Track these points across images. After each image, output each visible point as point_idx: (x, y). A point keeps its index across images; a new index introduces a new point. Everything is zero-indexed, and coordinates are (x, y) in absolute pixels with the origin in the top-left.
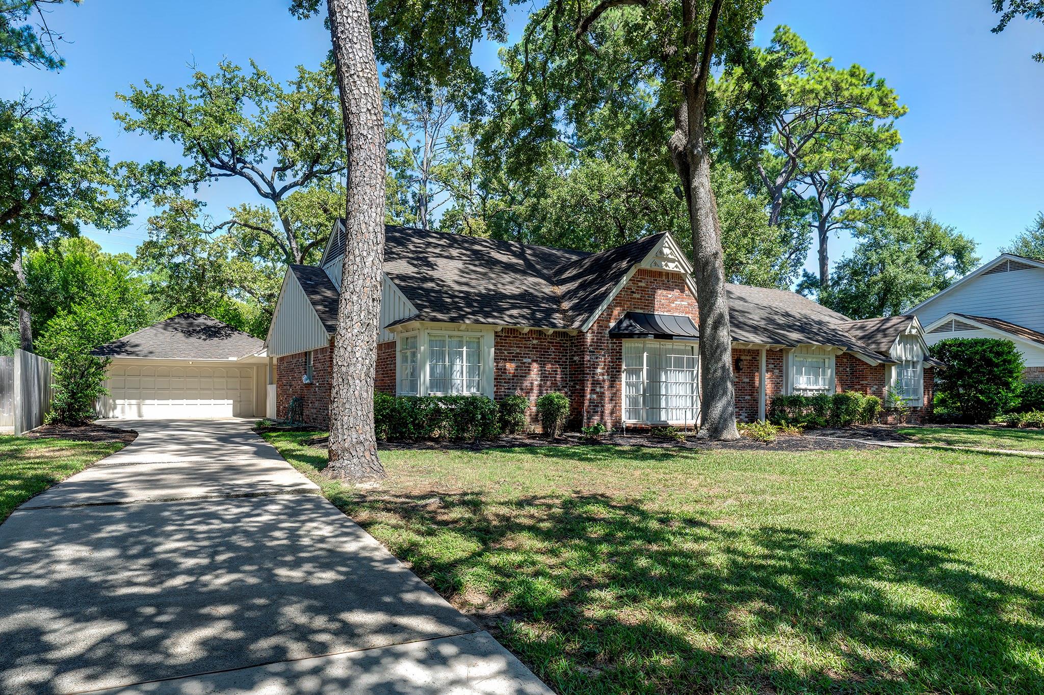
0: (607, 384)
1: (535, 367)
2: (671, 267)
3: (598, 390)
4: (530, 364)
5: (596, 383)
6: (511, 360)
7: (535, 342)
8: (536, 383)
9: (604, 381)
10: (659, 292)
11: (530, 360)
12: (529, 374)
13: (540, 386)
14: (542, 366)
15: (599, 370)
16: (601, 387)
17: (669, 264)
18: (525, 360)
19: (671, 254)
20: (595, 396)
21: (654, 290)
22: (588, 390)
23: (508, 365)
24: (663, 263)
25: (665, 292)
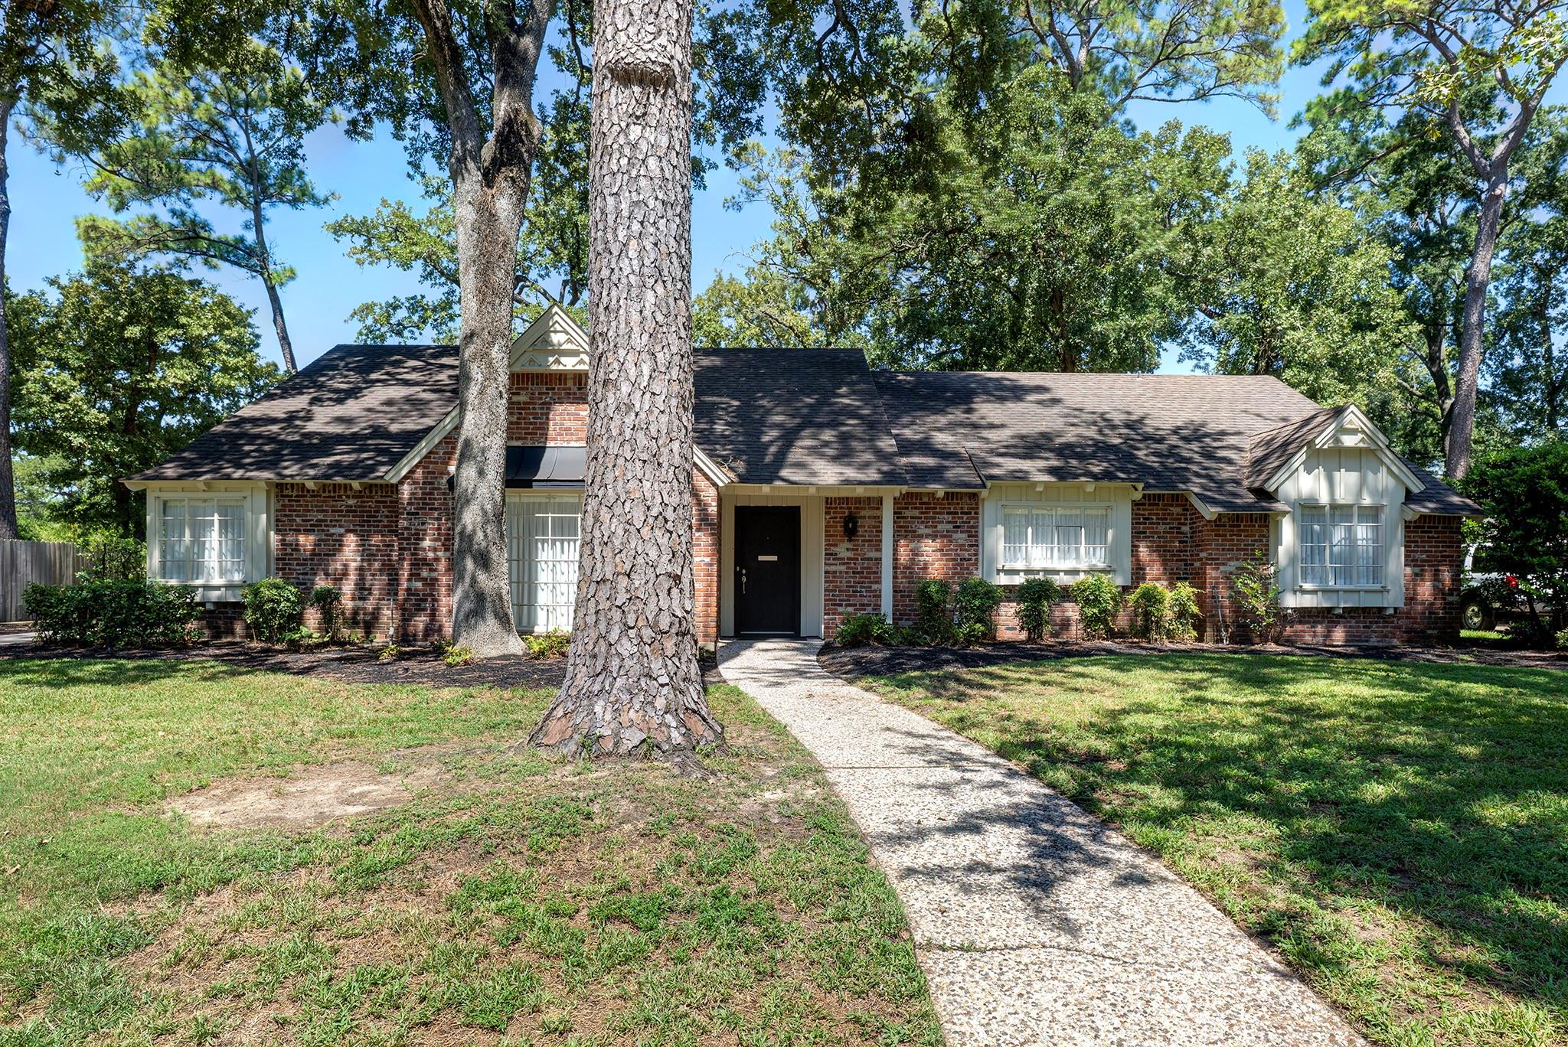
0: (442, 566)
1: (351, 541)
2: (569, 363)
3: (425, 574)
4: (341, 535)
5: (419, 563)
6: (307, 532)
7: (351, 502)
8: (353, 565)
9: (437, 559)
10: (559, 408)
11: (342, 531)
12: (340, 551)
13: (361, 569)
14: (364, 538)
15: (427, 543)
16: (431, 570)
17: (563, 360)
18: (332, 531)
19: (568, 341)
20: (419, 585)
21: (547, 407)
22: (405, 574)
23: (302, 539)
24: (551, 359)
25: (572, 408)
